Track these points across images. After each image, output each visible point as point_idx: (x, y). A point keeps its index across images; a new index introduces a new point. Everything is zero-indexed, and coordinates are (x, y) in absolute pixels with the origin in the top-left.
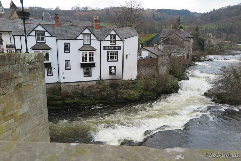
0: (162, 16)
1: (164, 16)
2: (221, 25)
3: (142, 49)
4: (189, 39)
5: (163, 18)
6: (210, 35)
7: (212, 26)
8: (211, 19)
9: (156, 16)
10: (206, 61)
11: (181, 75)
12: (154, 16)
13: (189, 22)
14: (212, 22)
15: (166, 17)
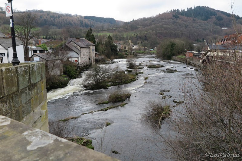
0: (89, 23)
1: (91, 23)
2: (138, 33)
3: (34, 55)
4: (89, 46)
5: (91, 25)
6: (130, 41)
7: (131, 34)
8: (131, 28)
9: (84, 22)
10: (110, 63)
11: (75, 75)
12: (81, 22)
13: (113, 30)
14: (132, 30)
15: (94, 24)
